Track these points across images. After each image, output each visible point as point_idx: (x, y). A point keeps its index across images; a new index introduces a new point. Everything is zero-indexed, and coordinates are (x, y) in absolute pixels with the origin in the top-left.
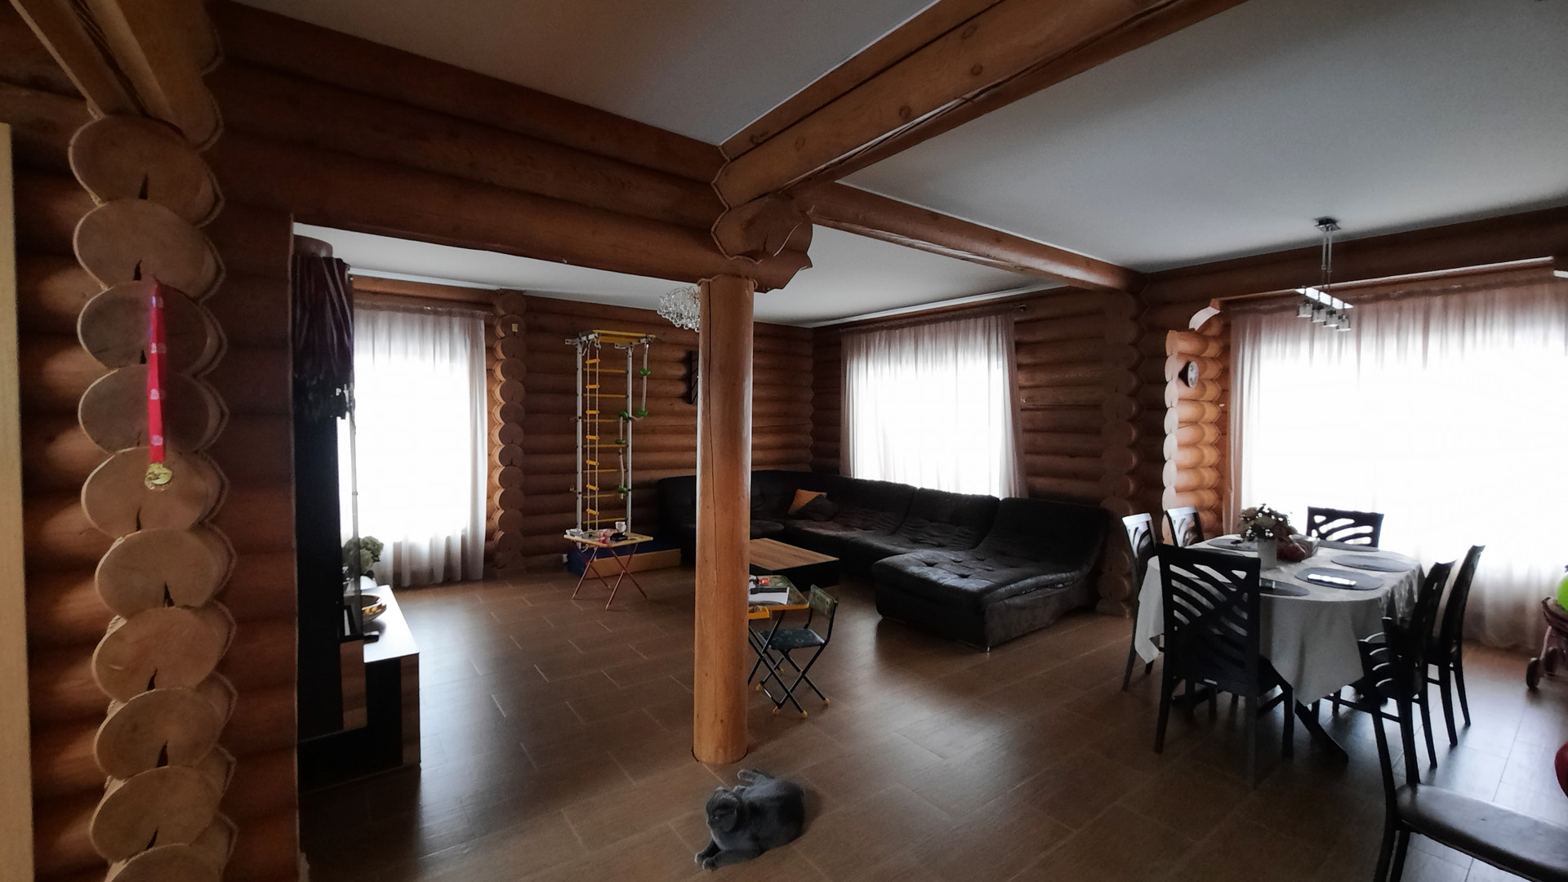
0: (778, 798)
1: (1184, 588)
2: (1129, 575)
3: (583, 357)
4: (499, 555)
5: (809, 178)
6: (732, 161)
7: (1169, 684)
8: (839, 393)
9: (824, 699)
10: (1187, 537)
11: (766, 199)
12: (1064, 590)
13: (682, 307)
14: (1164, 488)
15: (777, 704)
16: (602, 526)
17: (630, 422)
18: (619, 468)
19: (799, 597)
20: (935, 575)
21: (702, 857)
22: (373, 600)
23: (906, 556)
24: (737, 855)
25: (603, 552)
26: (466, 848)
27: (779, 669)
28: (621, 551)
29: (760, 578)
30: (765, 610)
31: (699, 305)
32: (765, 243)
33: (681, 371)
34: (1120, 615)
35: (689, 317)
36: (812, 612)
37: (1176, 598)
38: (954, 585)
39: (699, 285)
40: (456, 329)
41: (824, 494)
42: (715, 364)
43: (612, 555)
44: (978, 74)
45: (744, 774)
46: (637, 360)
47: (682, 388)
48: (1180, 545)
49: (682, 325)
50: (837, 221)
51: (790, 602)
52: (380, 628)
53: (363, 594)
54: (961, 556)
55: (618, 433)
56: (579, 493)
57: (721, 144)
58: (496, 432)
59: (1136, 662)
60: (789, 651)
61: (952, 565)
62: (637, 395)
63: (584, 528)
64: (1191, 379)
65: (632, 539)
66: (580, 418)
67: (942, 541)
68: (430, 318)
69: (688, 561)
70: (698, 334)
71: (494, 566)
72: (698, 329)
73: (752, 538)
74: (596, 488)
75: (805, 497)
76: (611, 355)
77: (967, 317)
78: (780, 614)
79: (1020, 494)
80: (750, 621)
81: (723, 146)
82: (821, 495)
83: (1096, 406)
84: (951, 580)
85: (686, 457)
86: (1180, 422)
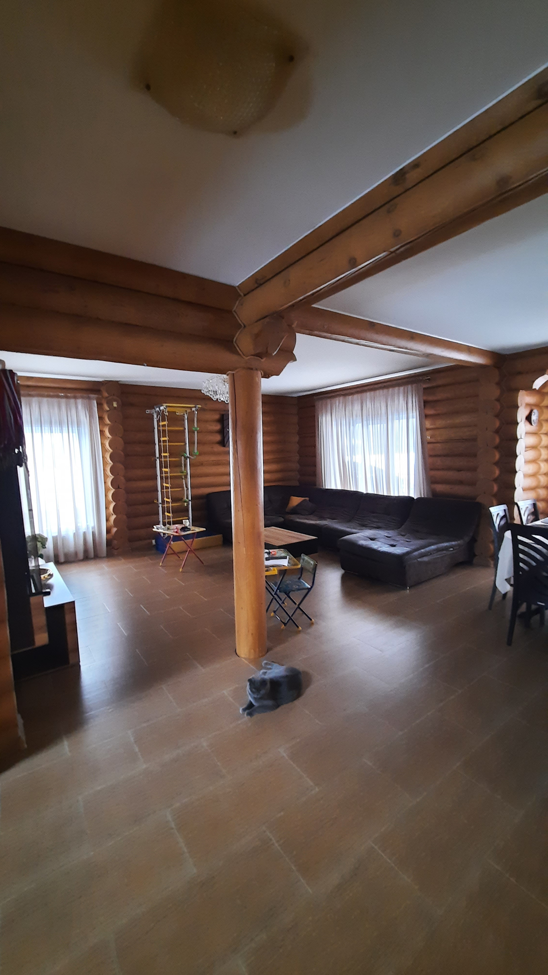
0: (287, 676)
1: (526, 549)
2: (493, 542)
3: (157, 420)
4: (115, 542)
5: (293, 306)
6: (245, 295)
7: (516, 605)
8: (314, 437)
9: (311, 620)
10: (529, 518)
11: (267, 320)
12: (454, 552)
13: (217, 387)
14: (516, 488)
15: (283, 623)
16: (175, 523)
17: (188, 459)
18: (183, 487)
19: (294, 561)
20: (375, 545)
21: (244, 710)
22: (45, 571)
23: (357, 535)
24: (264, 709)
25: (177, 538)
26: (111, 708)
27: (284, 603)
28: (187, 537)
29: (271, 551)
30: (274, 570)
31: (227, 387)
32: (267, 349)
33: (218, 427)
34: (487, 566)
35: (221, 394)
36: (302, 570)
37: (521, 555)
38: (387, 551)
39: (228, 375)
40: (80, 407)
41: (307, 499)
42: (239, 424)
43: (182, 540)
44: (398, 236)
45: (266, 664)
46: (191, 421)
47: (218, 438)
48: (524, 524)
49: (217, 399)
50: (310, 331)
51: (289, 564)
52: (50, 587)
53: (41, 567)
54: (390, 533)
55: (181, 466)
56: (160, 504)
57: (237, 285)
58: (108, 469)
59: (497, 593)
60: (289, 592)
61: (386, 539)
62: (191, 443)
63: (164, 525)
64: (533, 421)
65: (193, 530)
66: (158, 458)
67: (380, 524)
68: (63, 401)
69: (228, 542)
70: (228, 404)
71: (112, 548)
72: (227, 401)
73: (266, 526)
74: (169, 500)
75: (295, 501)
76: (174, 419)
77: (393, 386)
78: (283, 572)
79: (427, 495)
80: (266, 576)
81: (238, 286)
82: (305, 500)
83: (474, 439)
84: (386, 548)
85: (223, 479)
86: (526, 447)
